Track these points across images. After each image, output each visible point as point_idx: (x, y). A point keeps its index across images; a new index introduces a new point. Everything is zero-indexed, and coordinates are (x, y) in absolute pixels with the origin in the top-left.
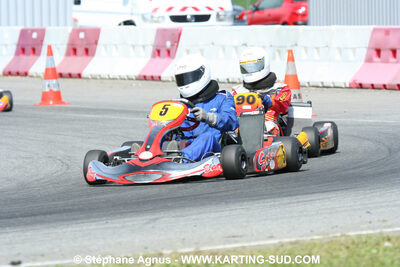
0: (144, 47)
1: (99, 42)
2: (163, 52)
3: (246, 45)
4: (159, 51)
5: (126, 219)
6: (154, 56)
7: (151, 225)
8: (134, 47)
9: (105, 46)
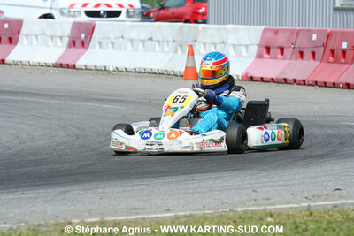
0: (61, 38)
1: (22, 32)
2: (78, 43)
3: (151, 39)
4: (74, 42)
5: (41, 191)
6: (69, 46)
7: (62, 197)
8: (52, 37)
9: (27, 36)
